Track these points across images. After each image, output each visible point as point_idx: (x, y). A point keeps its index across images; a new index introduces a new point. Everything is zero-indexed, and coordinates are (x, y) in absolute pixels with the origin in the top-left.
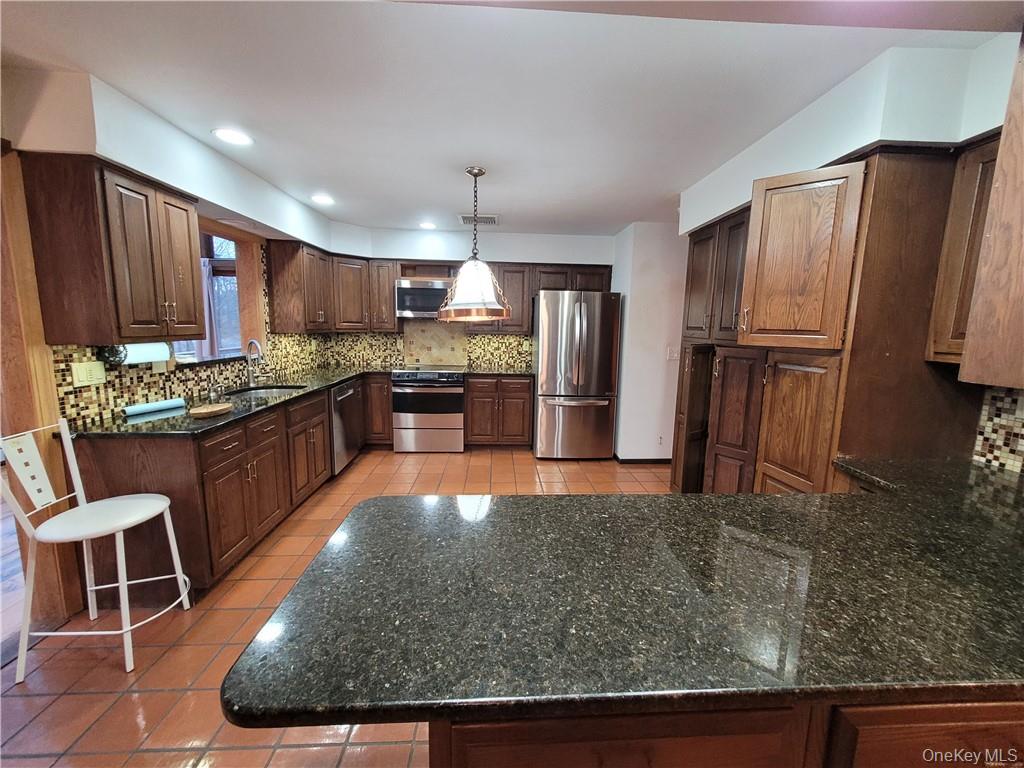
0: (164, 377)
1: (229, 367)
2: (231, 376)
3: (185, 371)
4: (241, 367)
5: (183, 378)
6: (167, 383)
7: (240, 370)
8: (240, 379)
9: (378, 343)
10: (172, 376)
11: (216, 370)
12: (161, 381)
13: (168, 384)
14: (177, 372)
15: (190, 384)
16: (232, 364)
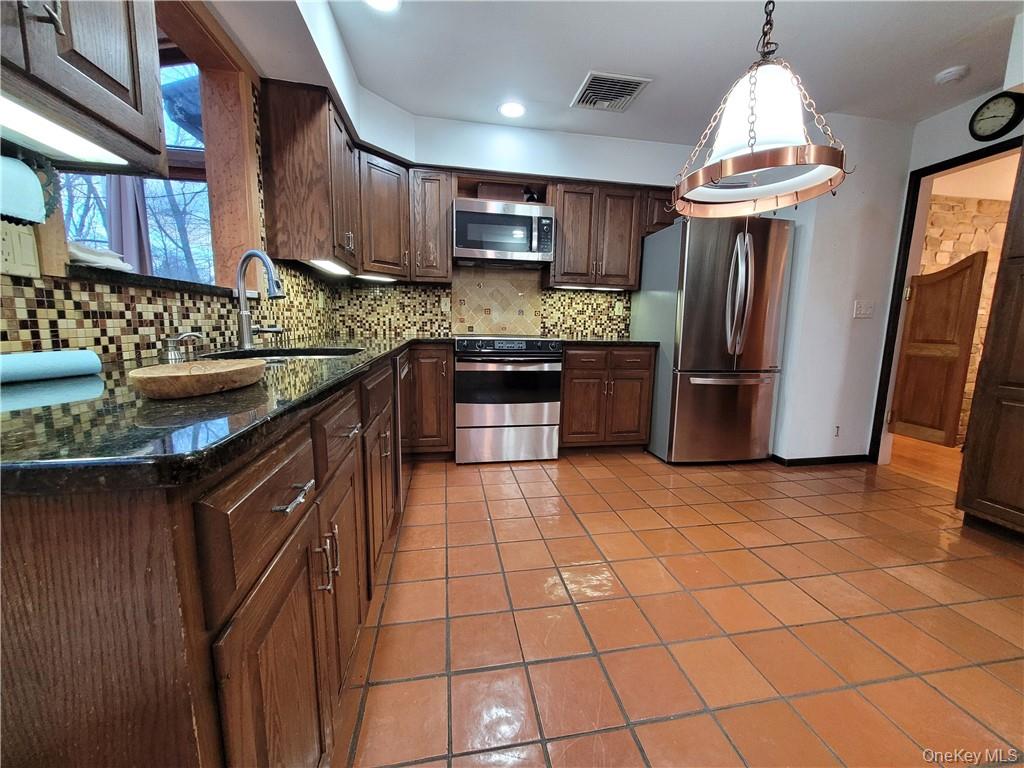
0: (29, 292)
1: (201, 305)
2: (207, 326)
3: (98, 288)
4: (224, 311)
5: (94, 306)
6: (41, 312)
7: (221, 317)
8: (222, 334)
9: (414, 302)
10: (59, 294)
11: (175, 305)
12: (20, 303)
13: (45, 316)
14: (75, 287)
15: (113, 327)
16: (206, 298)
